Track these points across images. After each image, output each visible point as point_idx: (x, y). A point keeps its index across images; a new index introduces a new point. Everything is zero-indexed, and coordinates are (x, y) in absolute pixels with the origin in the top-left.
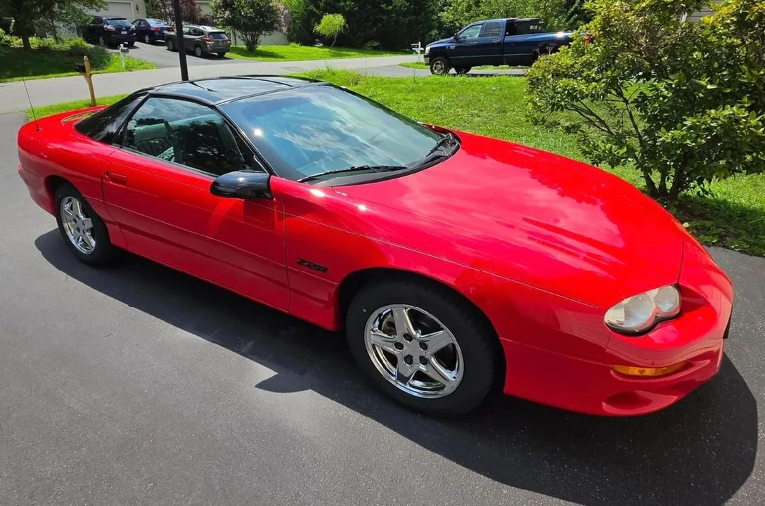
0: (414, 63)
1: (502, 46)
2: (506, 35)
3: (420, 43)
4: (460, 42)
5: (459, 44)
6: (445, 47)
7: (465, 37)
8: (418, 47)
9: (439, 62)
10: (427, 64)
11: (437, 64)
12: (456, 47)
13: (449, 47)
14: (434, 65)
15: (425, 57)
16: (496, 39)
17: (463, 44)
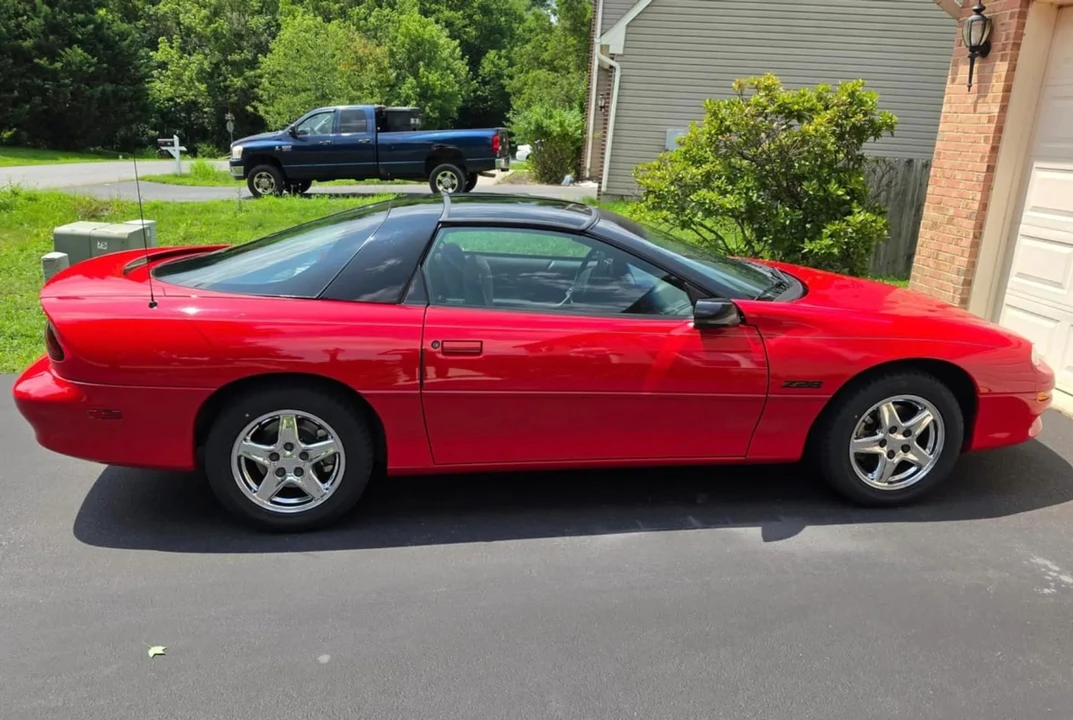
0: (168, 176)
1: (376, 150)
2: (378, 131)
3: (176, 138)
4: (301, 140)
5: (299, 143)
6: (273, 148)
7: (305, 132)
8: (172, 144)
9: (264, 174)
10: (238, 178)
11: (260, 177)
12: (294, 147)
13: (280, 147)
14: (256, 180)
15: (233, 164)
16: (364, 138)
17: (304, 144)
